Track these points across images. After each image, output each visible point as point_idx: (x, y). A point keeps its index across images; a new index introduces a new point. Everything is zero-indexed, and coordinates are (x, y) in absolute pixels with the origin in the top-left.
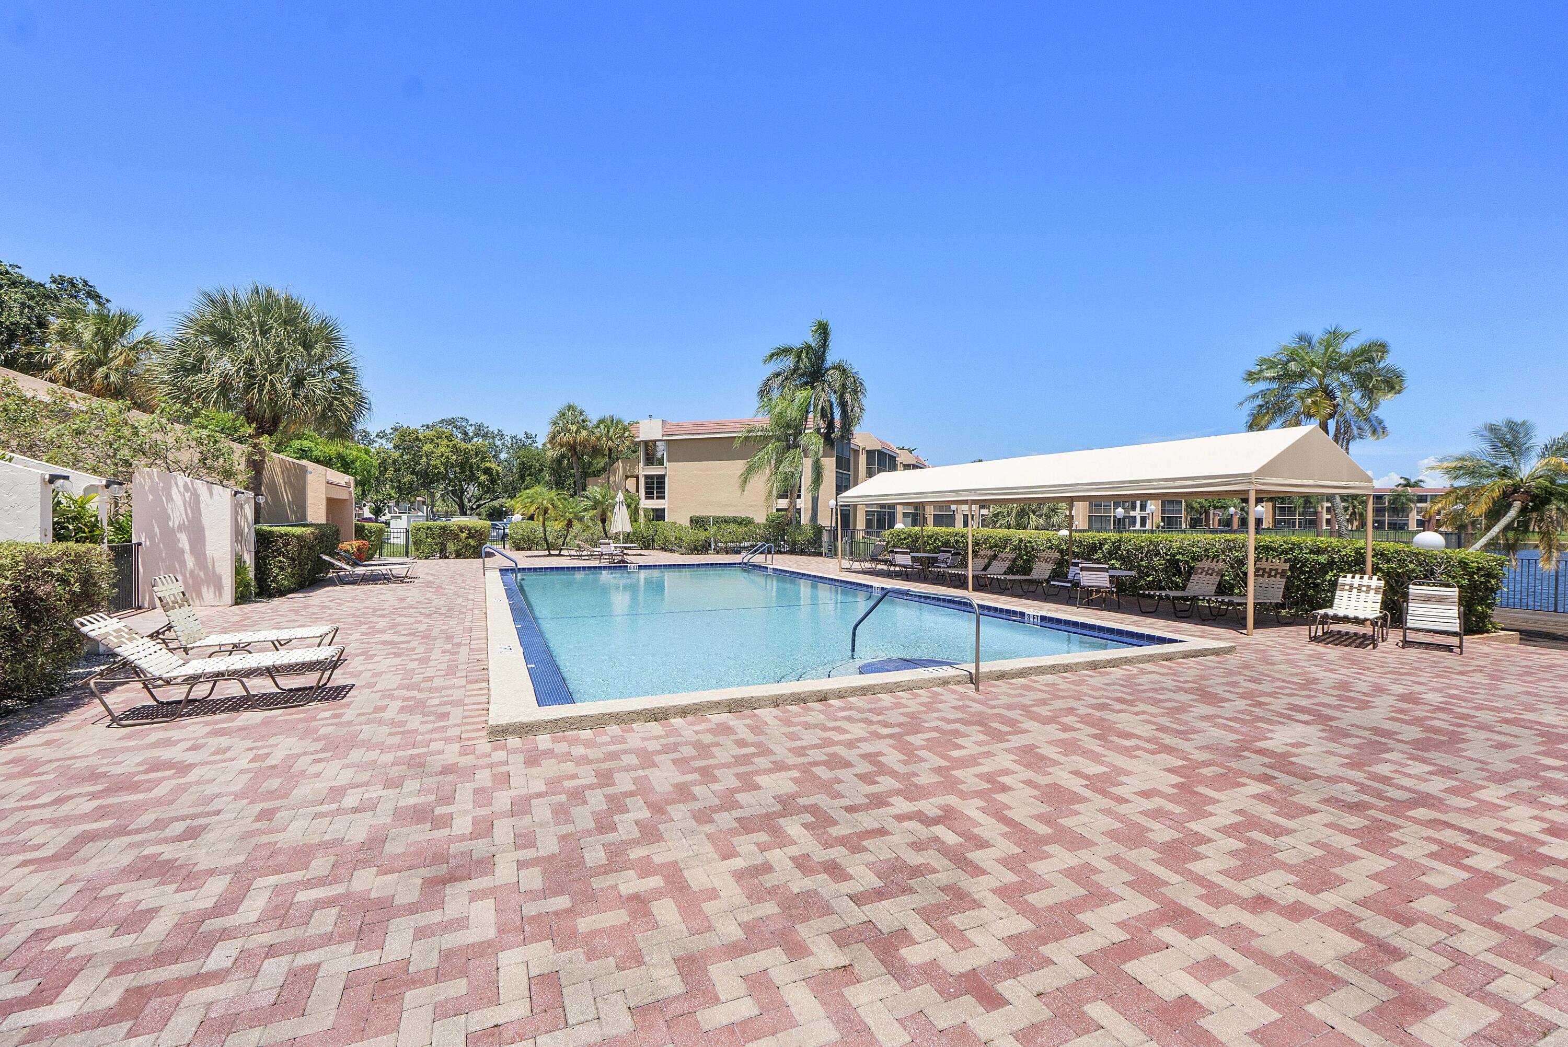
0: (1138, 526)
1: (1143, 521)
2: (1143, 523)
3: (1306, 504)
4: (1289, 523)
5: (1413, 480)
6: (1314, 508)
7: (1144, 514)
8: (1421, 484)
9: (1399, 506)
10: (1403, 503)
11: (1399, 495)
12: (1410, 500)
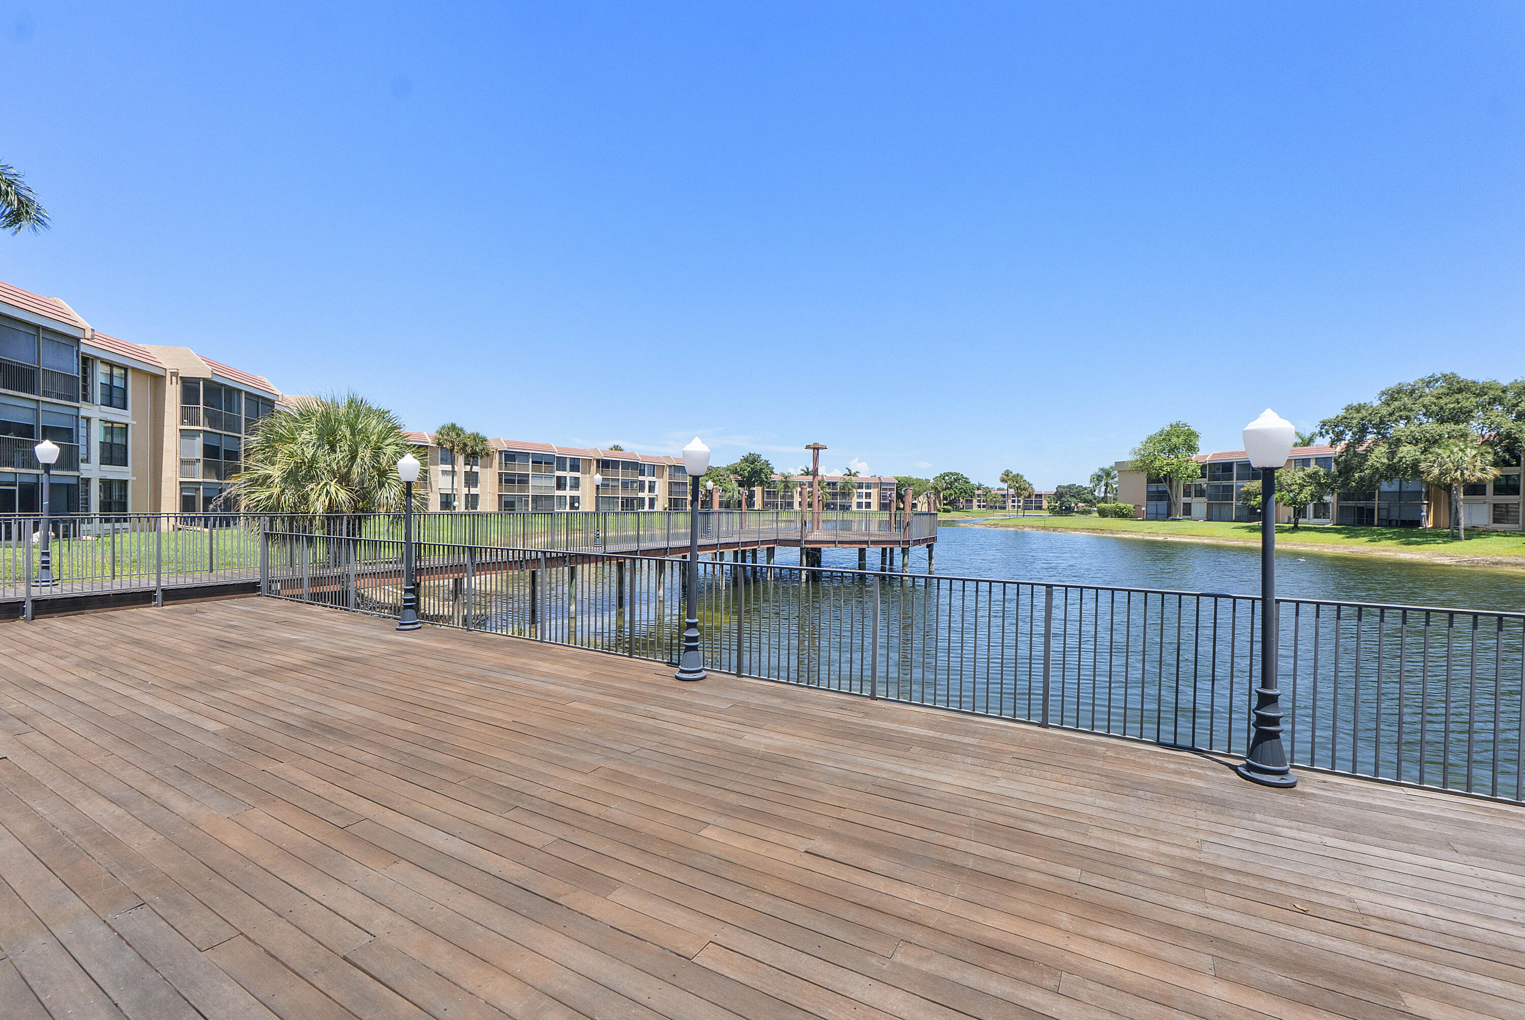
0: (646, 508)
1: (652, 502)
2: (652, 505)
3: (785, 489)
4: (773, 506)
5: (853, 472)
6: (791, 492)
7: (652, 495)
8: (858, 474)
9: (847, 491)
10: (849, 489)
11: (847, 482)
12: (853, 487)
